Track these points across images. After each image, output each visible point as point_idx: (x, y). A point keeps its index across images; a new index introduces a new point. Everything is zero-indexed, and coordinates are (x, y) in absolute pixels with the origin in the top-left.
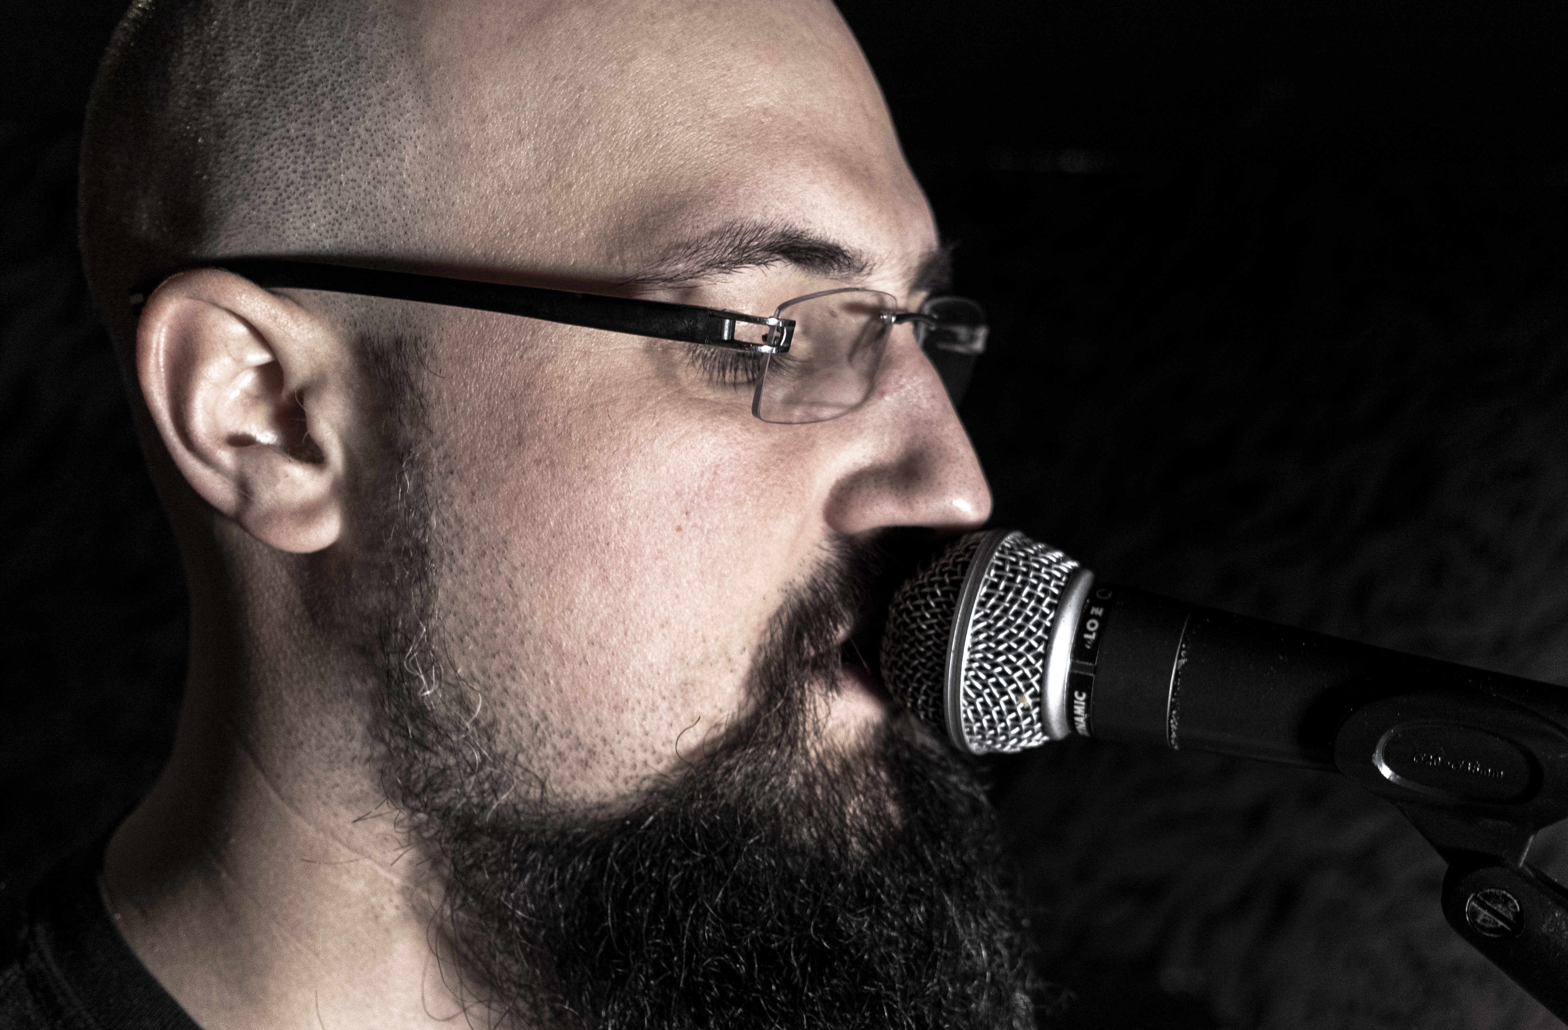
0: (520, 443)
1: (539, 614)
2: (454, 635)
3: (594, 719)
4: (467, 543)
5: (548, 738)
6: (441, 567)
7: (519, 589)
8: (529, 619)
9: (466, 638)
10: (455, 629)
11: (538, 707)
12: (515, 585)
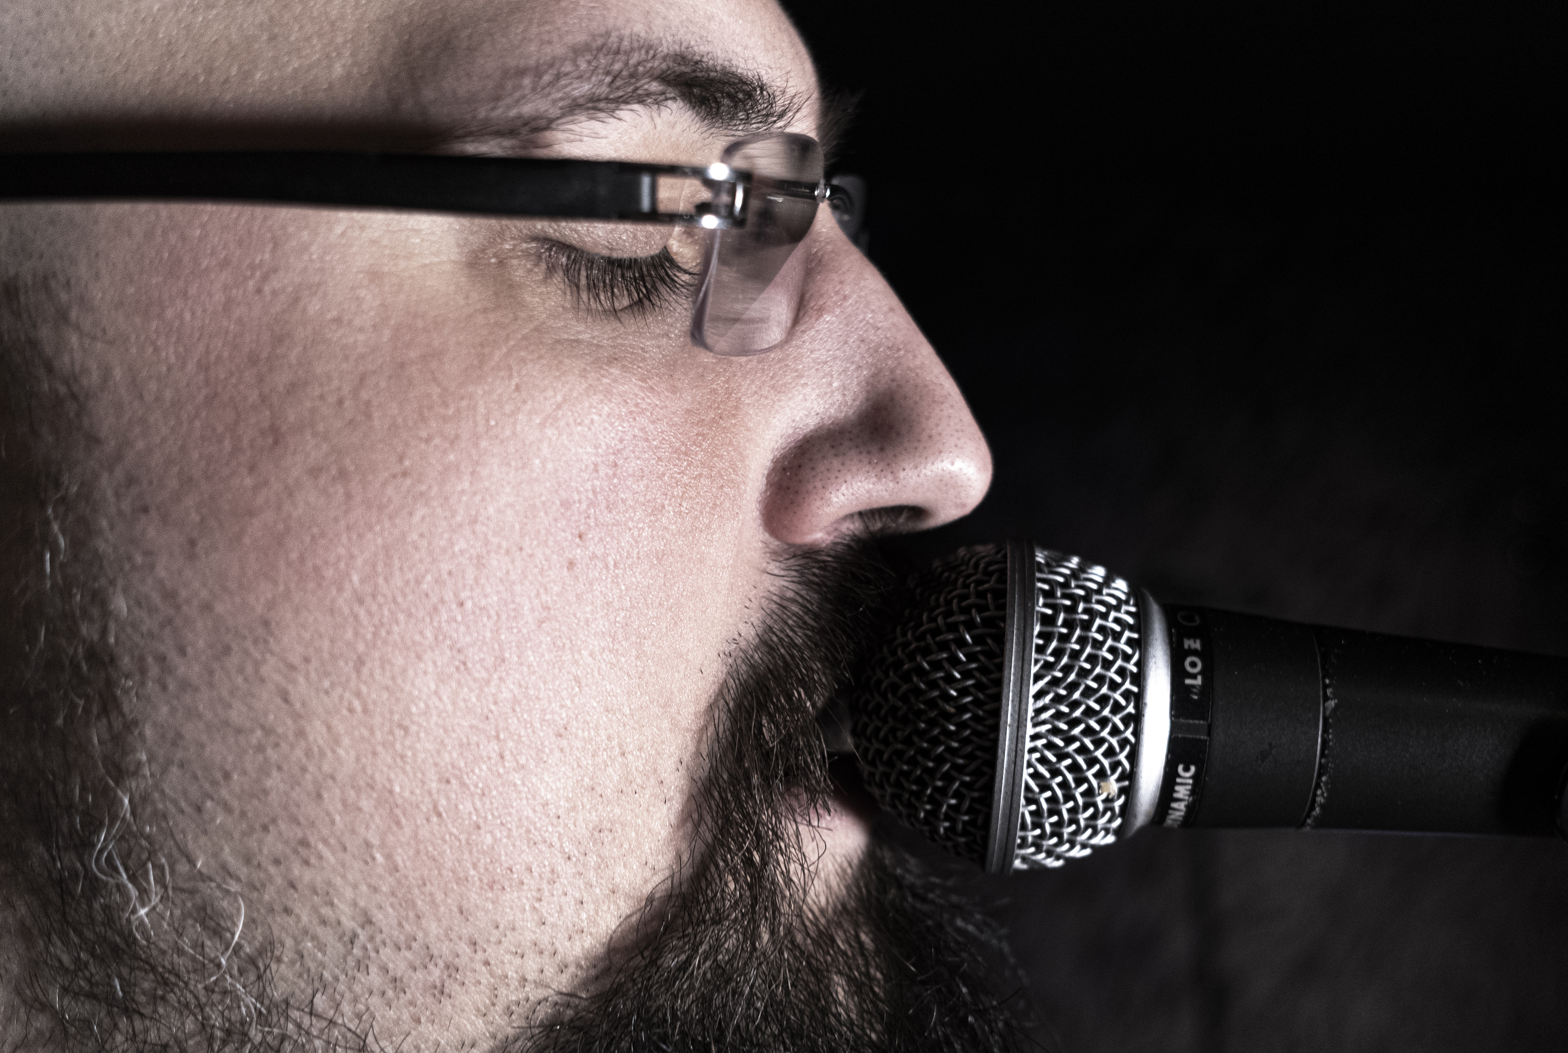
0: (276, 442)
1: (346, 741)
2: (183, 804)
3: (455, 909)
4: (190, 636)
5: (373, 954)
6: (143, 684)
7: (304, 704)
8: (329, 754)
9: (209, 804)
10: (185, 793)
11: (355, 904)
12: (294, 697)
